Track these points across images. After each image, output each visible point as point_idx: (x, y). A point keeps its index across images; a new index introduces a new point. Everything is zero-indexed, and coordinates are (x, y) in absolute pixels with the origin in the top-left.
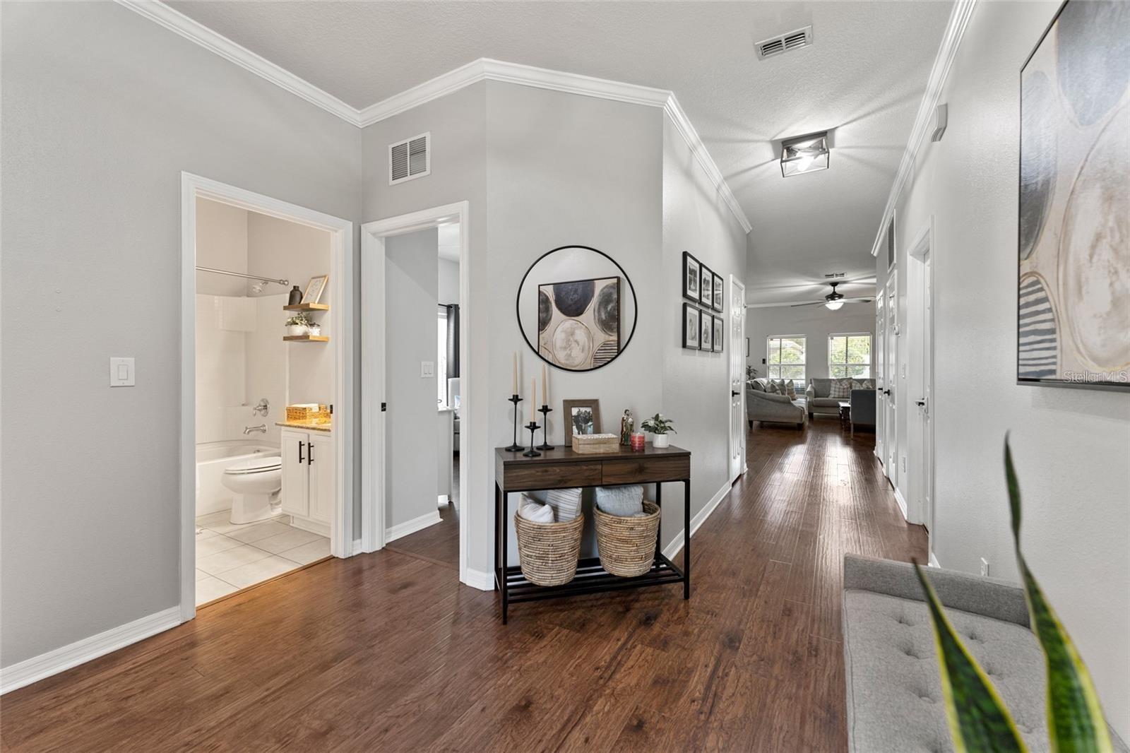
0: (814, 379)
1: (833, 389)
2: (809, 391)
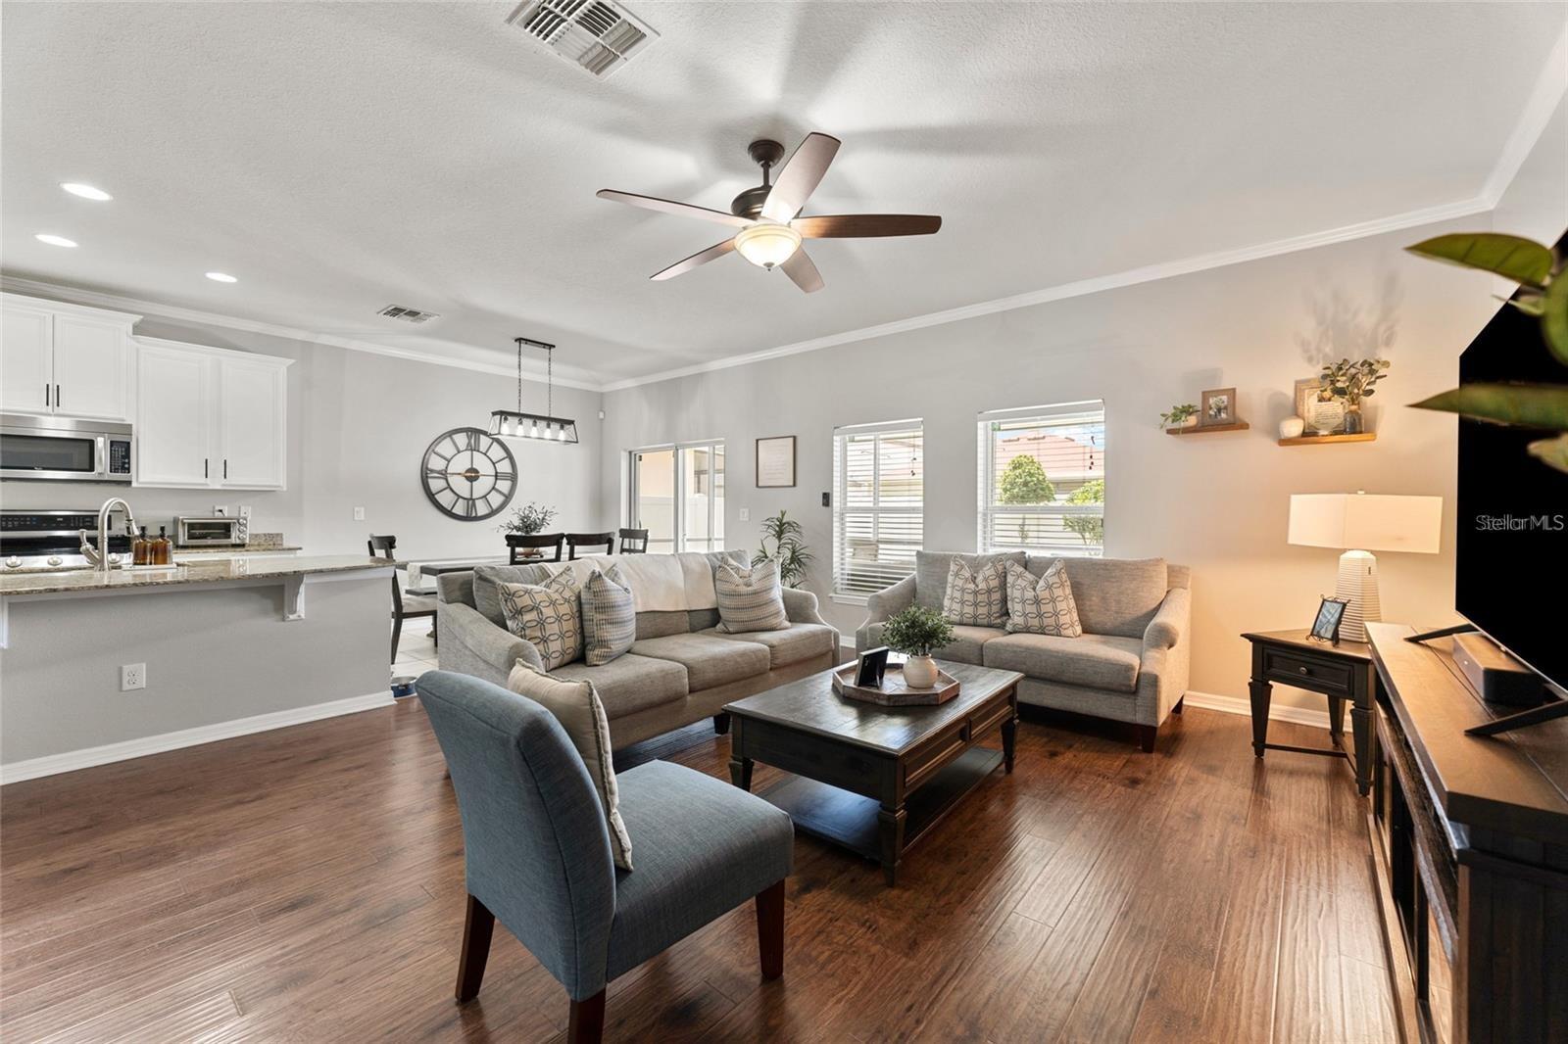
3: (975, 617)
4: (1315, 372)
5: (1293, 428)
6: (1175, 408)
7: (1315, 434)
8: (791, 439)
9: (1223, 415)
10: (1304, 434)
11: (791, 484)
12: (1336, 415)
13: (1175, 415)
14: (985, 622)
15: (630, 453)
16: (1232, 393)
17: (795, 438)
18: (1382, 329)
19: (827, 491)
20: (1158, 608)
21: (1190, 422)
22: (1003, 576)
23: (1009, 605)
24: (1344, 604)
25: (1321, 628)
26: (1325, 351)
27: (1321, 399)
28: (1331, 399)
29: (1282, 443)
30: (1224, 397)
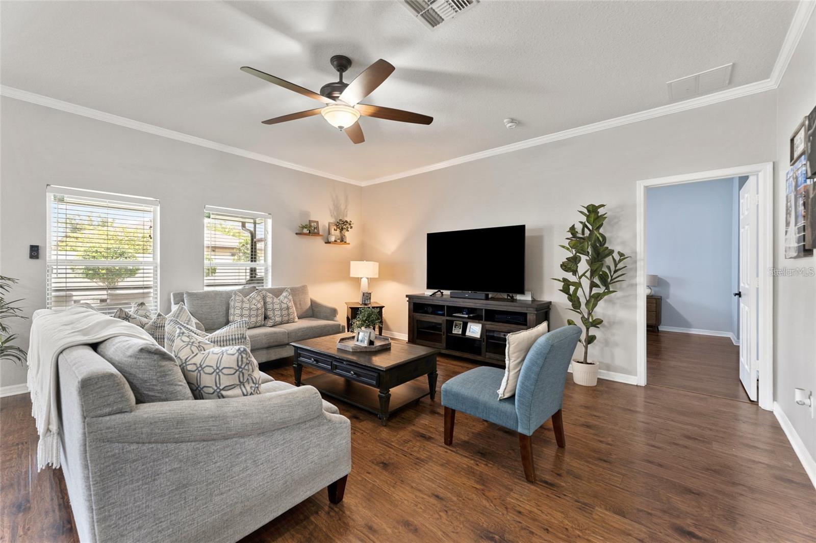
3: (255, 323)
4: (332, 220)
5: (332, 238)
7: (336, 241)
9: (316, 231)
10: (334, 241)
12: (339, 236)
14: (259, 324)
16: (317, 222)
18: (346, 211)
19: (37, 245)
20: (311, 305)
21: (305, 231)
22: (264, 298)
23: (270, 313)
24: (370, 293)
25: (365, 301)
26: (335, 214)
27: (335, 230)
28: (337, 230)
29: (328, 242)
30: (315, 224)
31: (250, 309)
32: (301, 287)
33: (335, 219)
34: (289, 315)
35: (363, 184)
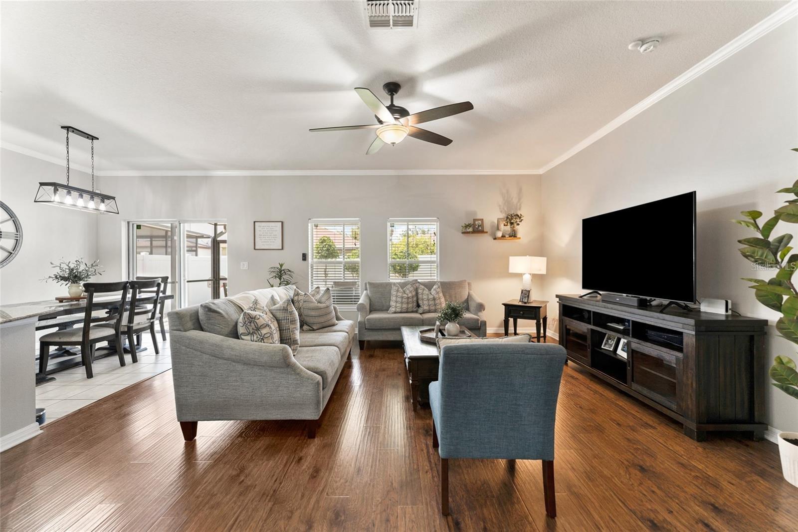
0: (370, 284)
1: (394, 298)
2: (361, 304)
3: (407, 309)
4: (503, 216)
5: (499, 234)
6: (465, 224)
7: (505, 237)
8: (281, 223)
9: (480, 228)
10: (502, 237)
11: (281, 248)
12: (508, 231)
13: (465, 227)
14: (411, 310)
15: (128, 223)
16: (482, 220)
17: (282, 222)
18: (518, 204)
19: (304, 253)
20: (468, 298)
21: (471, 230)
22: (416, 290)
23: (420, 302)
24: (529, 291)
25: (523, 299)
26: (506, 209)
27: (505, 225)
28: (507, 225)
29: (495, 239)
30: (480, 222)
31: (402, 297)
32: (458, 282)
33: (506, 214)
34: (435, 305)
35: (541, 171)
